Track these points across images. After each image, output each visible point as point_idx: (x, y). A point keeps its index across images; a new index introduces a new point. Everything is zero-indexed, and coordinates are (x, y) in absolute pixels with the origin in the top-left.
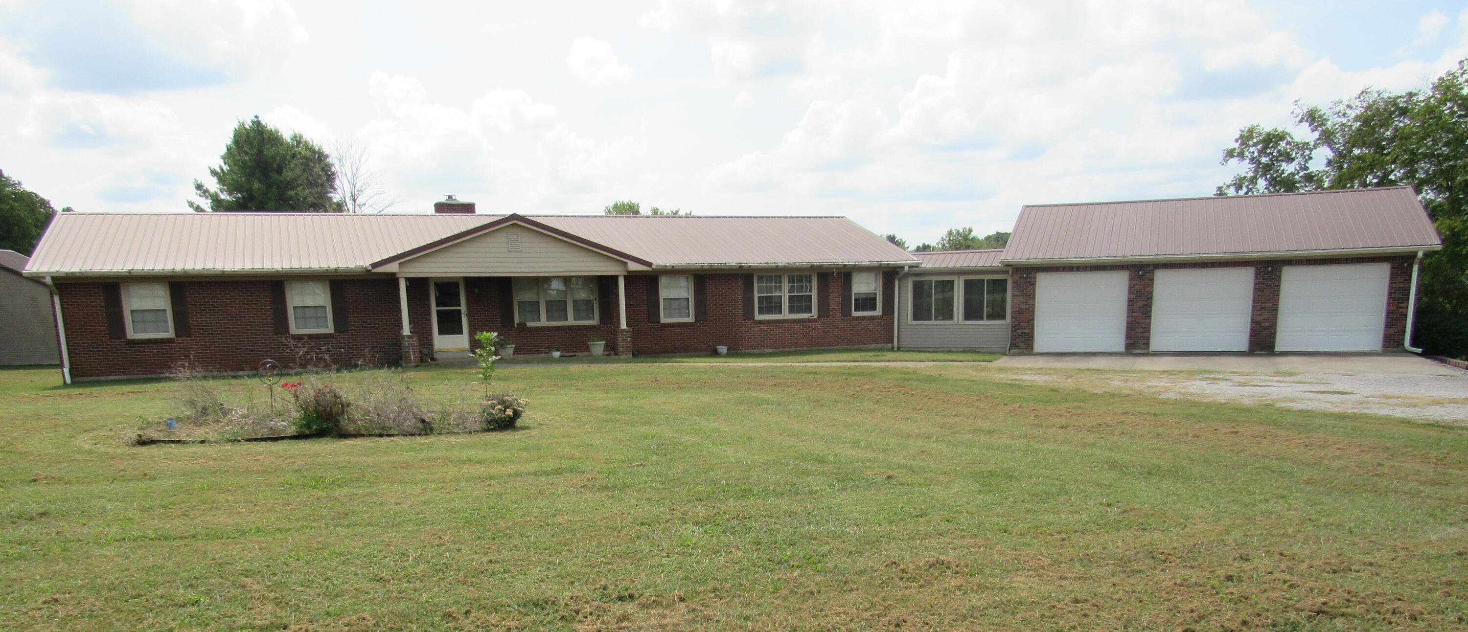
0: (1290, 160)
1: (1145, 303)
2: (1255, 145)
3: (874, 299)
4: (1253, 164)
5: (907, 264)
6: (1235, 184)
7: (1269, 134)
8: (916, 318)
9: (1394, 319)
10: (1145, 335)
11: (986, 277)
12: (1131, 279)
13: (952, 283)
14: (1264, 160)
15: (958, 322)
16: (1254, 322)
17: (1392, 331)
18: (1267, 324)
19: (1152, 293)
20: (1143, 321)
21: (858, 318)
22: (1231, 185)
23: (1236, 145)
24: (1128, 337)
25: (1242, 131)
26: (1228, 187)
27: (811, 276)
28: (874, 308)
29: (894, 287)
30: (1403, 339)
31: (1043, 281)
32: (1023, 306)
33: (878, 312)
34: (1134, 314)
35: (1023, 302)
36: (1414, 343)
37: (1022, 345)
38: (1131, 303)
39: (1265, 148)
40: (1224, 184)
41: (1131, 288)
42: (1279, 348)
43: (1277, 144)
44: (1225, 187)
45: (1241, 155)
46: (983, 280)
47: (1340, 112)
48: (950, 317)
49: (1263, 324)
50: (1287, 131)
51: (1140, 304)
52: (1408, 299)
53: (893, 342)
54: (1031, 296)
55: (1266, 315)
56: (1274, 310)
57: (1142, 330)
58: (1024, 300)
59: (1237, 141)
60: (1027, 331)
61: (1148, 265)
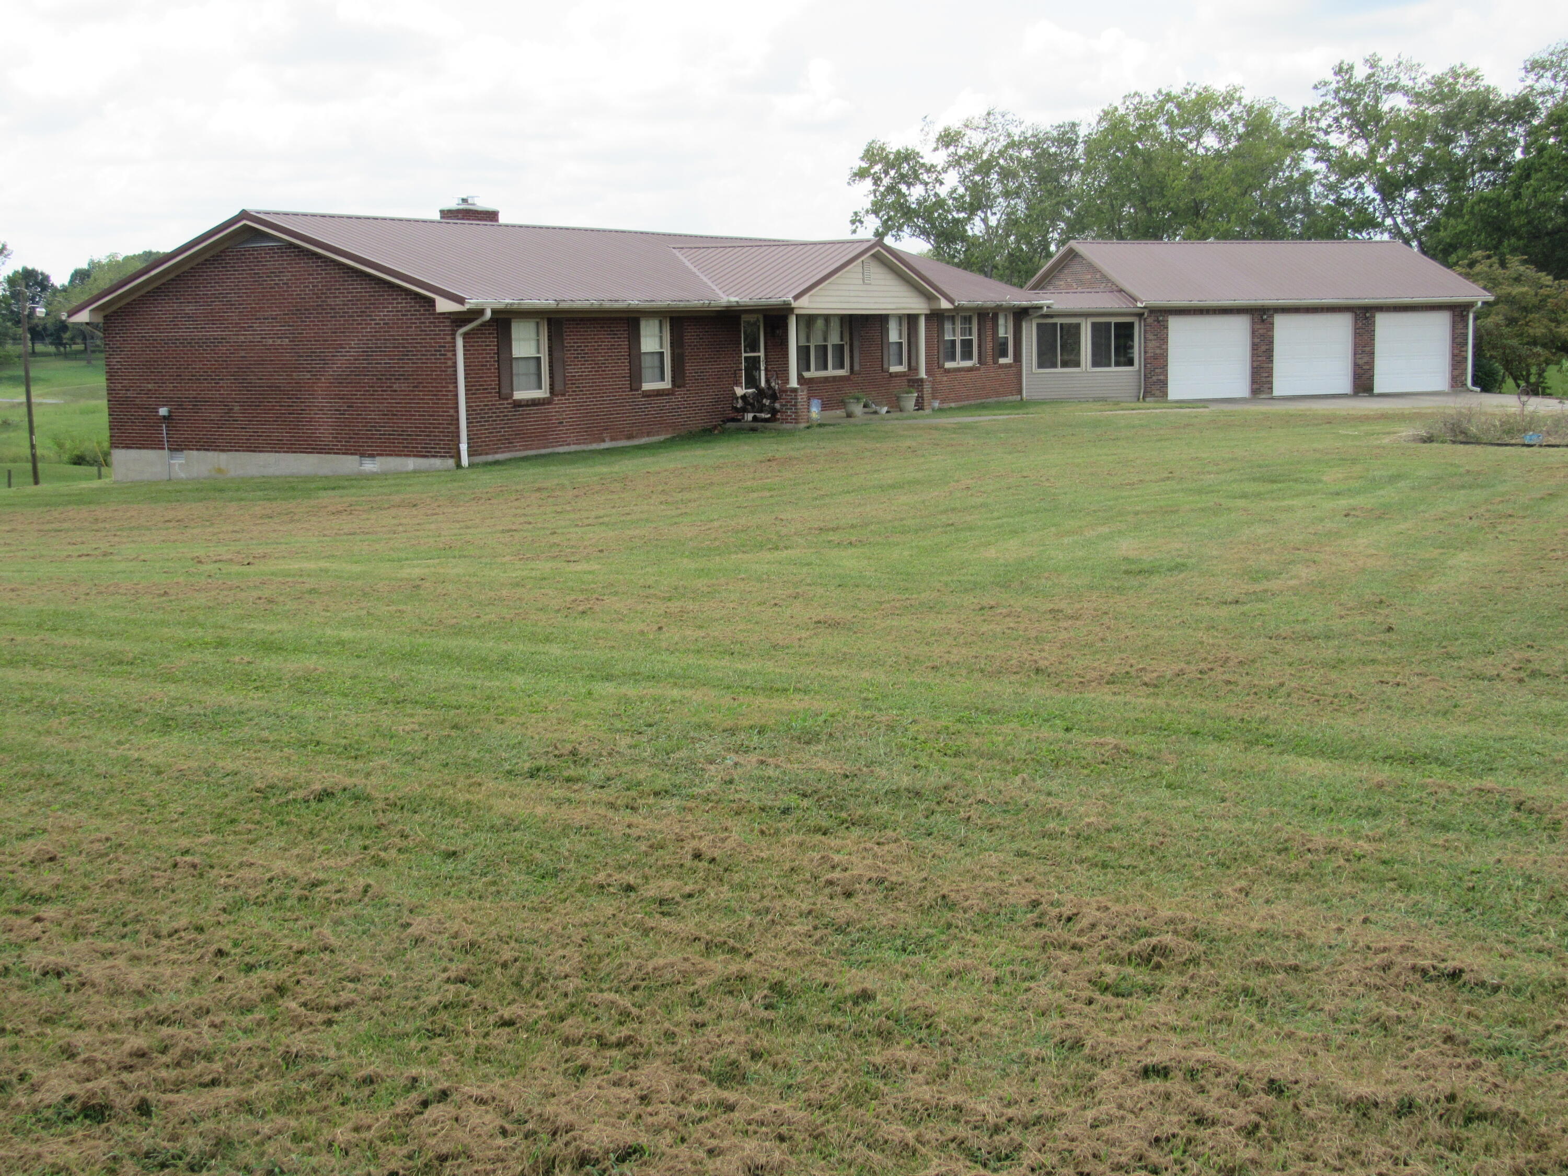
1: (1267, 347)
3: (1007, 344)
5: (1045, 304)
8: (1040, 365)
9: (1457, 361)
10: (1268, 379)
11: (1114, 320)
12: (1253, 323)
13: (1078, 326)
15: (1086, 369)
16: (1357, 366)
17: (1457, 373)
18: (1367, 367)
19: (1273, 337)
20: (1265, 366)
21: (1002, 366)
24: (1254, 382)
27: (970, 317)
28: (1005, 355)
29: (1022, 332)
30: (1466, 380)
31: (1175, 325)
32: (1158, 351)
33: (1010, 359)
34: (1258, 359)
35: (1158, 347)
36: (1475, 383)
37: (1157, 393)
38: (1255, 347)
41: (1253, 332)
42: (1376, 391)
46: (1110, 323)
48: (1077, 364)
49: (1363, 368)
51: (1264, 348)
52: (1466, 344)
53: (1022, 394)
54: (1164, 340)
55: (1366, 359)
56: (1372, 354)
57: (1264, 375)
58: (1156, 345)
60: (1160, 377)
61: (1267, 309)
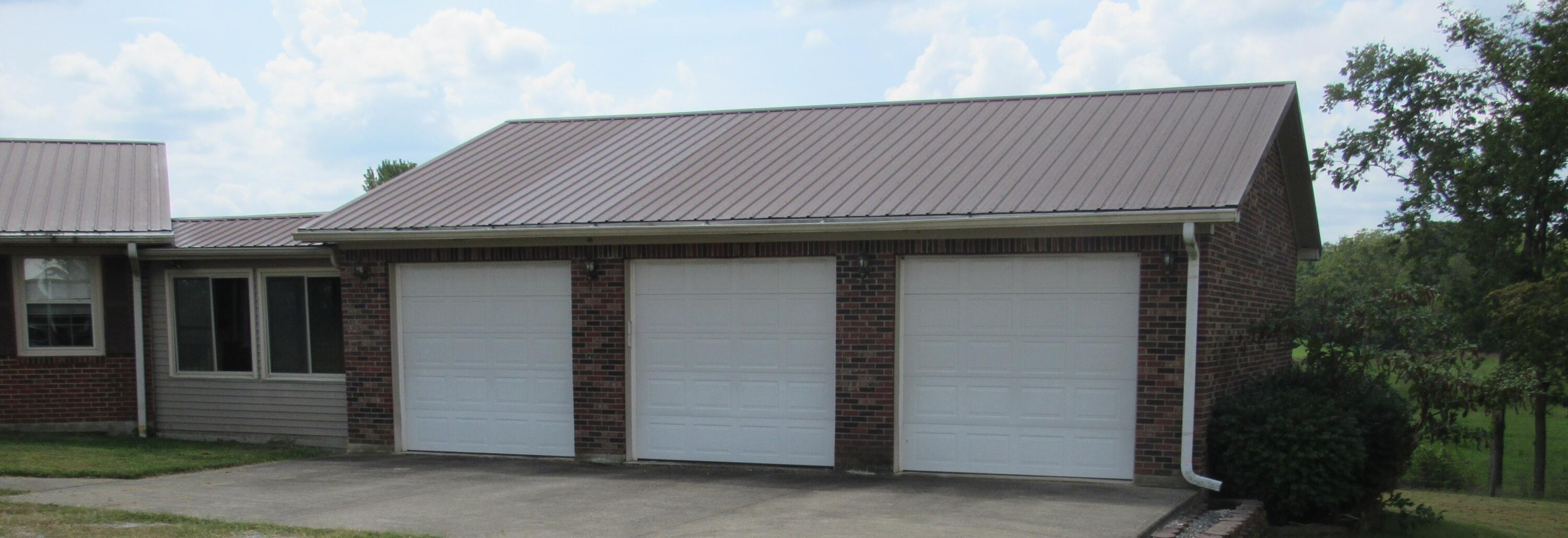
0: (1440, 104)
1: (606, 340)
2: (1381, 77)
3: (86, 319)
4: (1379, 111)
5: (132, 240)
6: (1343, 146)
7: (1400, 61)
8: (185, 363)
9: (1155, 398)
10: (612, 418)
11: (305, 273)
12: (575, 282)
13: (243, 286)
14: (1399, 106)
15: (260, 376)
16: (841, 394)
17: (1151, 431)
18: (871, 402)
19: (623, 315)
20: (606, 384)
21: (33, 362)
22: (1337, 147)
23: (1345, 80)
24: (579, 423)
25: (1350, 55)
26: (1332, 150)
28: (85, 339)
29: (131, 293)
30: (1178, 454)
31: (404, 286)
32: (368, 343)
33: (97, 349)
34: (588, 367)
35: (365, 333)
36: (1203, 466)
37: (370, 433)
38: (579, 339)
39: (1396, 83)
40: (1326, 144)
41: (576, 302)
42: (902, 464)
43: (1413, 80)
44: (1327, 149)
45: (1356, 96)
46: (301, 280)
47: (1527, 24)
48: (246, 366)
49: (861, 402)
50: (1433, 53)
51: (597, 342)
53: (135, 418)
54: (381, 318)
55: (866, 380)
57: (606, 407)
58: (365, 327)
59: (1344, 72)
60: (377, 400)
61: (607, 249)
